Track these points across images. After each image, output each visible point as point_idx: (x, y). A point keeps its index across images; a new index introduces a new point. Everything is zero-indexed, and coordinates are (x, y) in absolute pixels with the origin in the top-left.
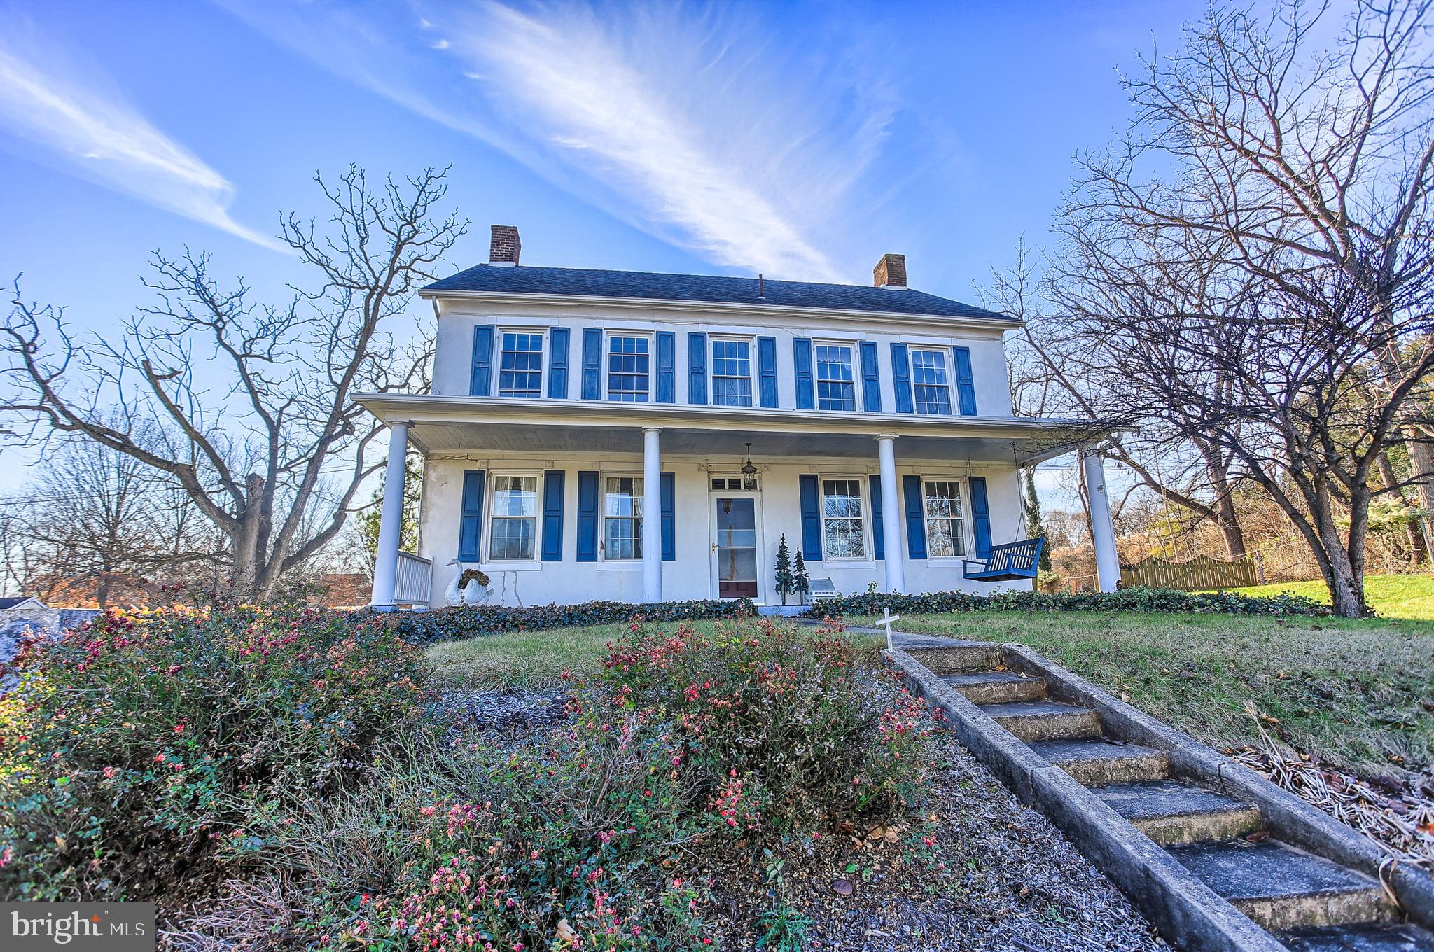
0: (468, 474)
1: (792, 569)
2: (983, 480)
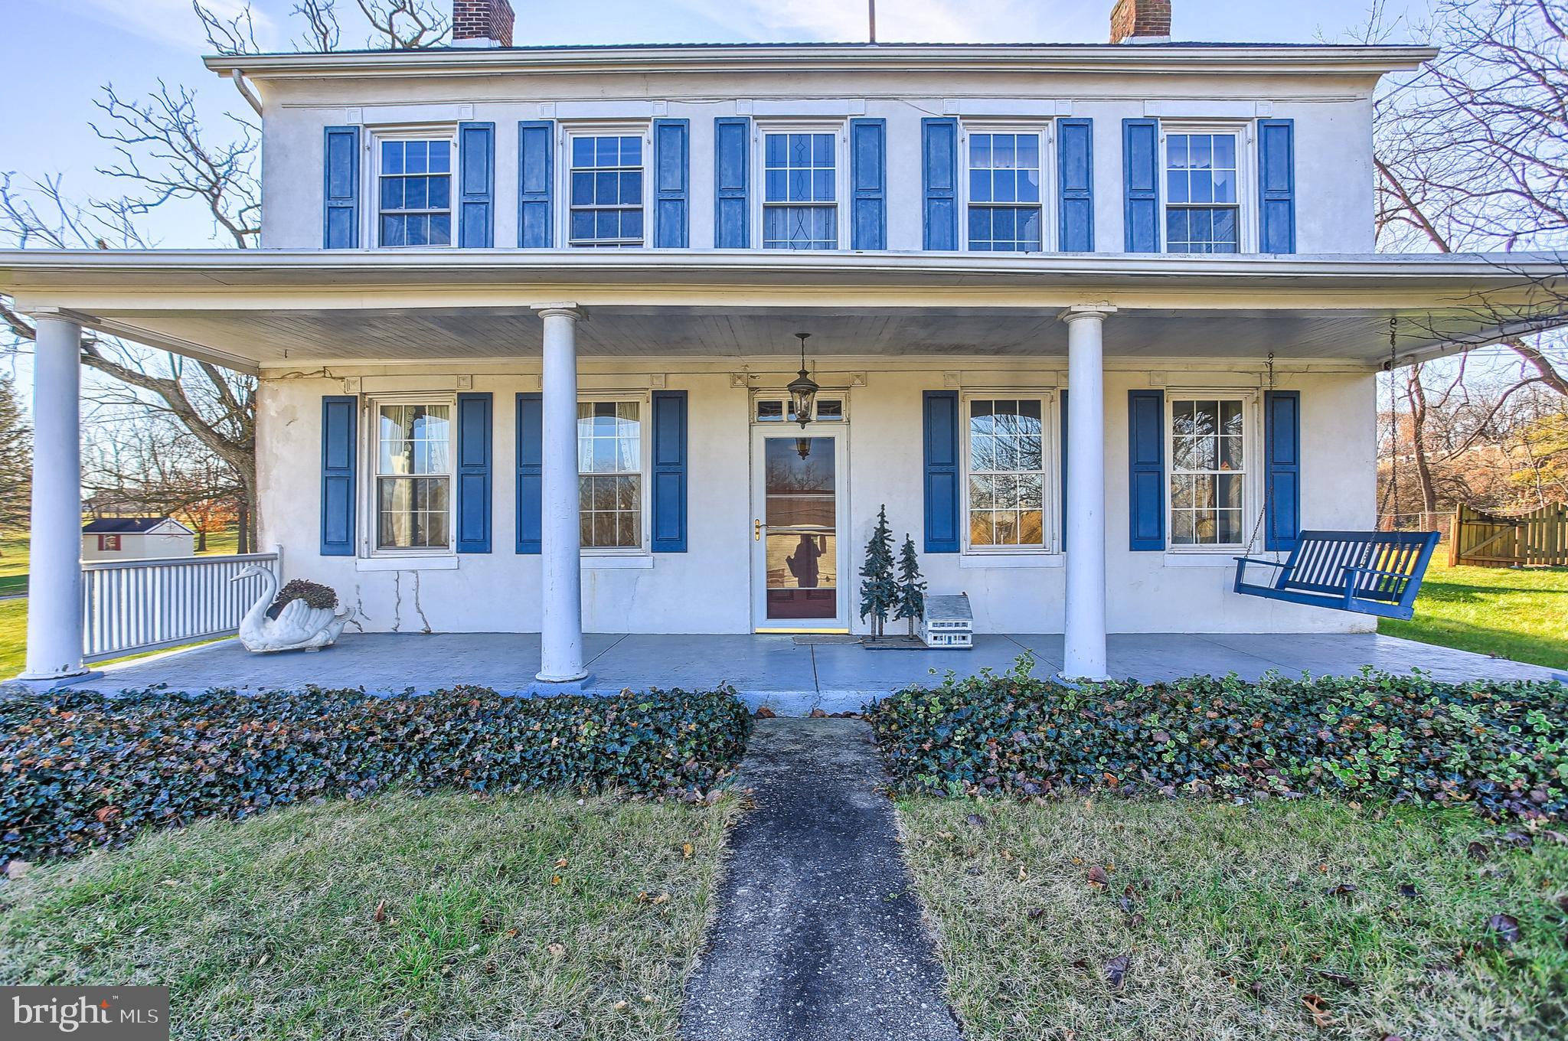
0: (328, 402)
1: (896, 572)
2: (1294, 397)
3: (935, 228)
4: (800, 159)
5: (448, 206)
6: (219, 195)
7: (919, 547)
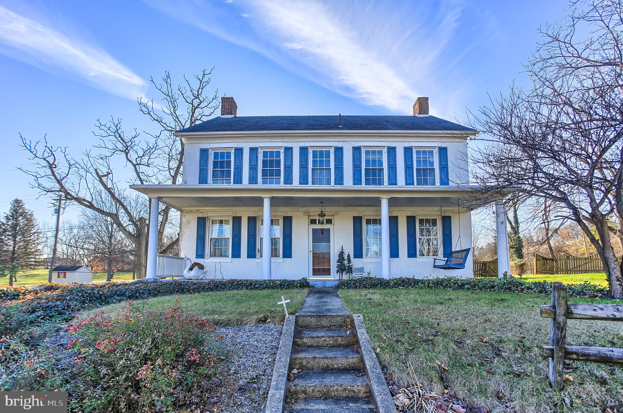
0: (199, 218)
1: (346, 262)
2: (450, 218)
3: (356, 175)
4: (321, 156)
5: (230, 168)
6: (128, 152)
7: (352, 256)
